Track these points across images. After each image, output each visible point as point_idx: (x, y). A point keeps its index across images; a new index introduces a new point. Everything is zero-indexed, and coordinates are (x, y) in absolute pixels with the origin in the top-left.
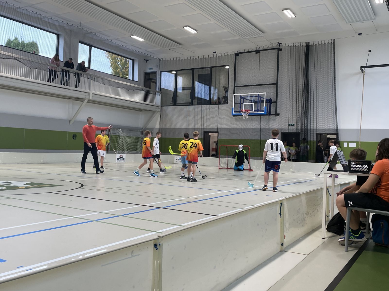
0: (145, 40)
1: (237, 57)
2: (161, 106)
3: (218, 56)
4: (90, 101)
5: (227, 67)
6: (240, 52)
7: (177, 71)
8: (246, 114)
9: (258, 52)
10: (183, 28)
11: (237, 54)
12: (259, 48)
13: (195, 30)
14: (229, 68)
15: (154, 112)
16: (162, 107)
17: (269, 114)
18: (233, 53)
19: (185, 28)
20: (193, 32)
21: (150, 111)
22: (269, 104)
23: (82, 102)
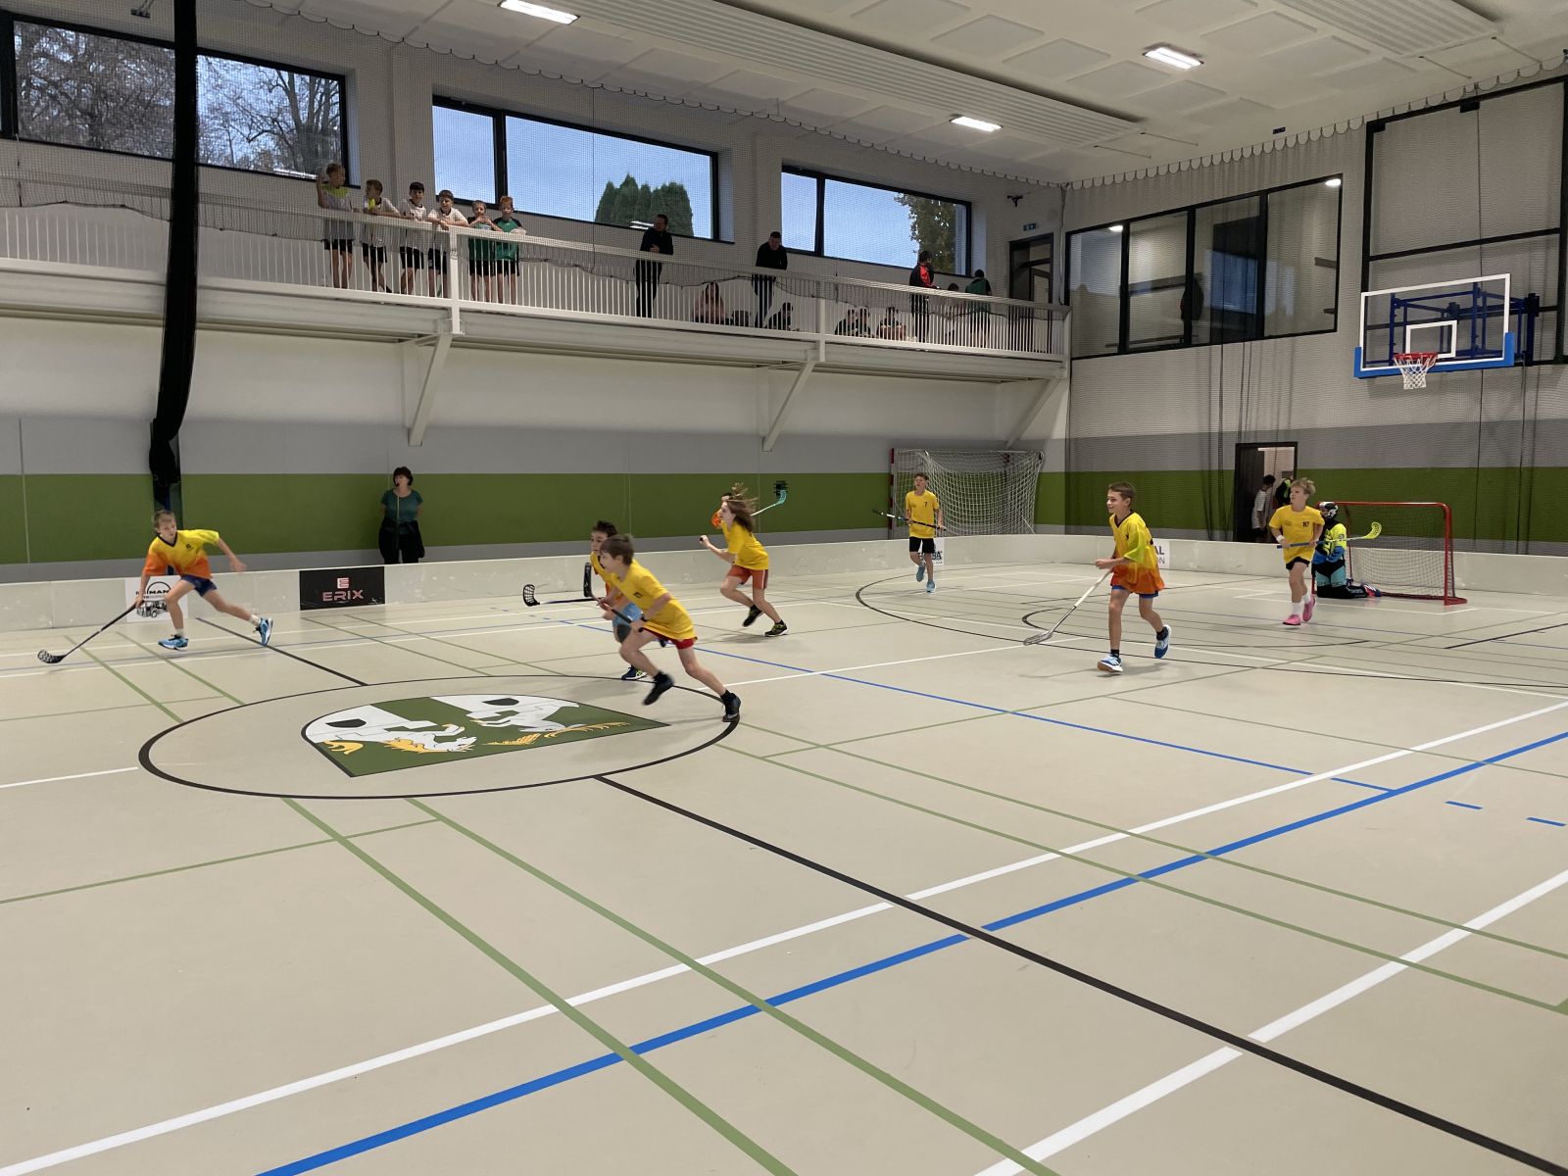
0: (1002, 127)
1: (1375, 135)
2: (1072, 359)
3: (1291, 143)
4: (820, 368)
5: (1334, 183)
6: (1390, 114)
7: (1126, 223)
8: (1418, 369)
9: (1469, 104)
10: (1144, 54)
11: (1375, 127)
12: (1476, 87)
13: (1194, 55)
14: (1341, 189)
15: (1045, 382)
16: (1074, 362)
17: (1526, 357)
18: (1356, 124)
19: (1151, 54)
20: (1185, 63)
21: (1030, 379)
22: (1524, 316)
23: (797, 373)
